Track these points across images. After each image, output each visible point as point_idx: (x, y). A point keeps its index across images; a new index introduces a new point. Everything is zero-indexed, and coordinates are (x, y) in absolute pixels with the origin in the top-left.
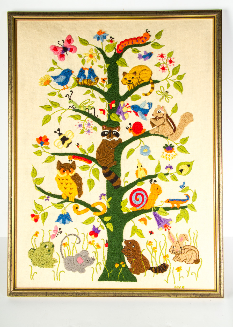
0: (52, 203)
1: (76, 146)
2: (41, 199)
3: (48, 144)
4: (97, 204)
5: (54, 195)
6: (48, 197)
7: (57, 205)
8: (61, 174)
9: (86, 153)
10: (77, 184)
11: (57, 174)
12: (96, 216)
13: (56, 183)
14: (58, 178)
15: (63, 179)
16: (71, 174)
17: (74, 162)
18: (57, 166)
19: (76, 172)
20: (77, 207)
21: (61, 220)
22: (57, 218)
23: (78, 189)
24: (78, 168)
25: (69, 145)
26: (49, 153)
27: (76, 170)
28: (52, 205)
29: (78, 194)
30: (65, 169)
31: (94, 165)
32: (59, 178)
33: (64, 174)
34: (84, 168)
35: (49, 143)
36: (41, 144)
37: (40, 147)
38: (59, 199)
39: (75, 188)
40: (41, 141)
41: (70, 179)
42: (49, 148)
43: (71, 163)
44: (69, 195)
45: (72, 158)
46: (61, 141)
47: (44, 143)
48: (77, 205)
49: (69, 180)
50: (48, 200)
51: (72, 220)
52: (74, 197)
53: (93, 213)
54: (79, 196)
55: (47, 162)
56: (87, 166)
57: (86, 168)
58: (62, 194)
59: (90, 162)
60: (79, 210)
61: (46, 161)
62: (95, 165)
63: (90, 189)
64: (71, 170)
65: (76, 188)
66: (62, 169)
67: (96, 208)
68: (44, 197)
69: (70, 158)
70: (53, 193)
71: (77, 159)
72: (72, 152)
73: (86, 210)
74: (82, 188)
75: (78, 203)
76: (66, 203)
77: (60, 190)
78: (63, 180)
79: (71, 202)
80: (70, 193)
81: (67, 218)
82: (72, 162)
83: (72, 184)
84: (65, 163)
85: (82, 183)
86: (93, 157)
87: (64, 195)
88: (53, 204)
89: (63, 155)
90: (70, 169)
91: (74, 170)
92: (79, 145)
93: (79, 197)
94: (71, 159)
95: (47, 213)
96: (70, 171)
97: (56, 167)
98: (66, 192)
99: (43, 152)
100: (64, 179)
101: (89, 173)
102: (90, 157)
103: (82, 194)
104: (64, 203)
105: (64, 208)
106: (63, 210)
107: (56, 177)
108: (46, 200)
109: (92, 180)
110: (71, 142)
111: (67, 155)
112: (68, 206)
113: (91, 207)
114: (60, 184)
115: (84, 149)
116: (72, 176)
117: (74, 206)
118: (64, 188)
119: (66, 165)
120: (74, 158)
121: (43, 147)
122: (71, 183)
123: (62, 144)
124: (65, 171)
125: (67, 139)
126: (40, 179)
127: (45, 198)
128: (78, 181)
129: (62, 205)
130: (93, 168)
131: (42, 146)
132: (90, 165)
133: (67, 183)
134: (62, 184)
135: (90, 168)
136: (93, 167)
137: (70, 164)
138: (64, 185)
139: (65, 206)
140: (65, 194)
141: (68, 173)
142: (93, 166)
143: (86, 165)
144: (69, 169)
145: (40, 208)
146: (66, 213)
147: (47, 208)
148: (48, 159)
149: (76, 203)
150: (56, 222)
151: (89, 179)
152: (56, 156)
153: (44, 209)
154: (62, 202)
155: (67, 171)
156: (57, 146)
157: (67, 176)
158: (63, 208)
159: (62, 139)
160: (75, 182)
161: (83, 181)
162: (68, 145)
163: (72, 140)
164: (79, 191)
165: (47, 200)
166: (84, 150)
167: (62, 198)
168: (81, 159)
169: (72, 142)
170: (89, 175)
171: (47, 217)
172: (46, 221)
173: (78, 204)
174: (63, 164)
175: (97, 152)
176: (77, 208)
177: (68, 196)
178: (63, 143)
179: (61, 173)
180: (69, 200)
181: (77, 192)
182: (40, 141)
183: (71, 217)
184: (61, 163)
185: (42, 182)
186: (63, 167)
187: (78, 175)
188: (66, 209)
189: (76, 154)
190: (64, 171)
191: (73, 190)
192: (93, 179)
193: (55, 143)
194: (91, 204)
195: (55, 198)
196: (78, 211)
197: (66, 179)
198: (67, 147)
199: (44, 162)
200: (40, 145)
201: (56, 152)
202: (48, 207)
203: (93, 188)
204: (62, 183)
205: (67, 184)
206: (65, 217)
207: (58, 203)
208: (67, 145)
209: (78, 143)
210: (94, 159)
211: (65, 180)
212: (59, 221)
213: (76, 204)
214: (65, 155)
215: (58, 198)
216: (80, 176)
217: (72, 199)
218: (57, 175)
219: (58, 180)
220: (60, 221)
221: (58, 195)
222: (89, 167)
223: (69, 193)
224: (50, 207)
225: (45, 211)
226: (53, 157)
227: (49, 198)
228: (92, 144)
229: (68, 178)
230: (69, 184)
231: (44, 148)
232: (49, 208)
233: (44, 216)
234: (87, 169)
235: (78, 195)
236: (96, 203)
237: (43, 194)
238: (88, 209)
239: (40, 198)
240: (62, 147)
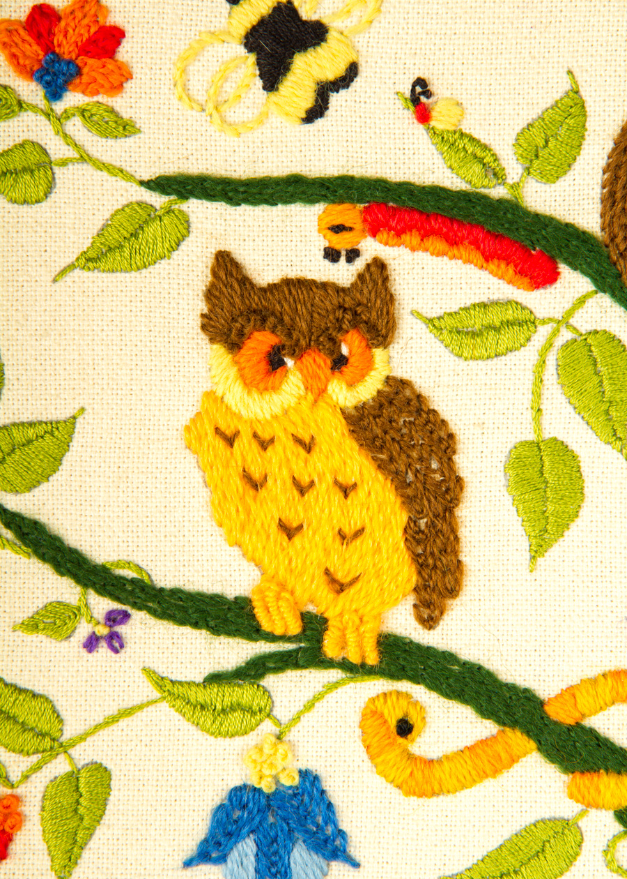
0: (148, 671)
1: (400, 104)
2: (39, 640)
3: (119, 79)
4: (605, 689)
5: (176, 593)
6: (115, 618)
7: (202, 696)
8: (248, 384)
9: (498, 175)
10: (409, 491)
11: (207, 387)
12: (593, 812)
13: (197, 476)
14: (217, 430)
15: (266, 436)
16: (351, 385)
17: (379, 266)
18: (202, 307)
19: (399, 373)
20: (400, 715)
21: (247, 849)
22: (198, 828)
23: (413, 536)
24: (420, 326)
25: (335, 99)
26: (128, 177)
27: (395, 348)
28: (156, 694)
29: (416, 590)
30: (290, 335)
31: (582, 301)
32: (228, 427)
33: (275, 389)
34: (474, 334)
35: (129, 77)
36: (47, 85)
37: (35, 108)
38: (229, 634)
39: (386, 525)
40: (49, 48)
41: (336, 436)
42: (125, 128)
43: (343, 274)
44: (323, 601)
45: (358, 225)
46: (252, 58)
47: (79, 73)
48: (408, 696)
49: (323, 445)
50: (115, 642)
51: (354, 851)
52: (379, 617)
53: (565, 778)
54: (429, 613)
55: (108, 262)
56: (510, 315)
57: (497, 330)
58: (261, 591)
59: (543, 276)
60: (424, 744)
61: (92, 259)
62: (591, 302)
63: (540, 543)
64: (345, 350)
65: (399, 534)
66: (262, 341)
67: (592, 732)
68: (75, 612)
69: (338, 229)
70: (165, 578)
71: (413, 238)
72: (357, 172)
73: (499, 748)
74: (454, 531)
75: (416, 679)
76: (291, 675)
77: (236, 551)
78: (264, 445)
79: (346, 665)
80: (340, 576)
81: (307, 832)
82: (360, 264)
83: (361, 493)
84: (293, 274)
85: (459, 480)
86: (569, 219)
87: (278, 598)
88: (160, 681)
89: (272, 201)
90: (335, 343)
91: (378, 353)
92: (428, 94)
93: (429, 622)
94: (346, 236)
95: (101, 774)
96: (339, 363)
97: (198, 322)
98: (297, 563)
99: (64, 163)
100: (280, 434)
101: (530, 377)
102: (543, 223)
103: (453, 592)
104: (271, 681)
105: (278, 723)
106: (267, 750)
107: (190, 415)
108: (91, 643)
109: (562, 450)
110: (352, 71)
111: (311, 200)
112: (310, 706)
113: (544, 717)
114: (237, 483)
115: (484, 139)
116: (361, 408)
117: (379, 704)
118: (274, 527)
119: (303, 295)
120: (384, 235)
121: (67, 115)
122: (348, 478)
123: (259, 83)
124: (290, 362)
125: (315, 34)
126: (31, 433)
127: (84, 630)
128: (421, 459)
129: (258, 702)
130: (566, 335)
131: (59, 107)
132: (544, 302)
133: (305, 480)
134: (255, 484)
135: (543, 331)
136: (568, 325)
137: (339, 290)
138: (275, 500)
139: (283, 711)
140: (282, 586)
141: (315, 377)
142: (570, 313)
143: (496, 303)
144: (332, 340)
145: (31, 720)
146: (296, 781)
147: (98, 727)
148: (113, 237)
149: (393, 676)
150: (188, 864)
151: (531, 437)
152: (196, 208)
153: (69, 733)
154: (254, 670)
155: (307, 359)
156: (210, 107)
157: (305, 406)
158: (268, 727)
159: (255, 39)
160: (381, 466)
161: (464, 462)
162: (324, 92)
163: (361, 41)
164: (421, 563)
165: (103, 650)
166: (485, 147)
167: (253, 631)
168: (453, 242)
169: (363, 69)
170: (527, 399)
171: (98, 819)
172: (86, 854)
173: (419, 692)
174: (272, 288)
175: (618, 167)
176: (405, 728)
177: (311, 608)
178: (272, 74)
179: (242, 377)
180: (330, 648)
181: (407, 574)
182: (33, 49)
183: (346, 821)
184: (245, 281)
185: (56, 462)
186: (272, 320)
187: (419, 397)
188: (288, 737)
189: (400, 185)
190: (274, 362)
191: (364, 544)
192: (573, 446)
193: (184, 71)
194: (545, 689)
195: (182, 622)
196: (411, 757)
197: (299, 441)
198: (315, 113)
199: (71, 267)
200: (31, 91)
201: (195, 167)
202: (113, 710)
203: (562, 527)
204: (257, 476)
205: (302, 489)
206: (285, 819)
207: (216, 678)
208: (307, 100)
209: (420, 82)
210: (582, 237)
211: (284, 447)
212: (222, 859)
213: (398, 693)
214: (288, 199)
215: (216, 631)
216: (433, 406)
217: (351, 638)
218: (210, 396)
219: (220, 444)
220: (234, 856)
221: (217, 601)
222: (528, 322)
223: (321, 580)
224: (128, 712)
225: (83, 754)
226: (169, 211)
227: (121, 629)
228: (565, 85)
229: (313, 431)
230: (324, 487)
231: (75, 127)
232: (123, 723)
233: (67, 801)
234: (506, 338)
235: (411, 599)
236: (594, 681)
237: (66, 590)
238: (517, 738)
239: (33, 625)
240: (262, 119)
